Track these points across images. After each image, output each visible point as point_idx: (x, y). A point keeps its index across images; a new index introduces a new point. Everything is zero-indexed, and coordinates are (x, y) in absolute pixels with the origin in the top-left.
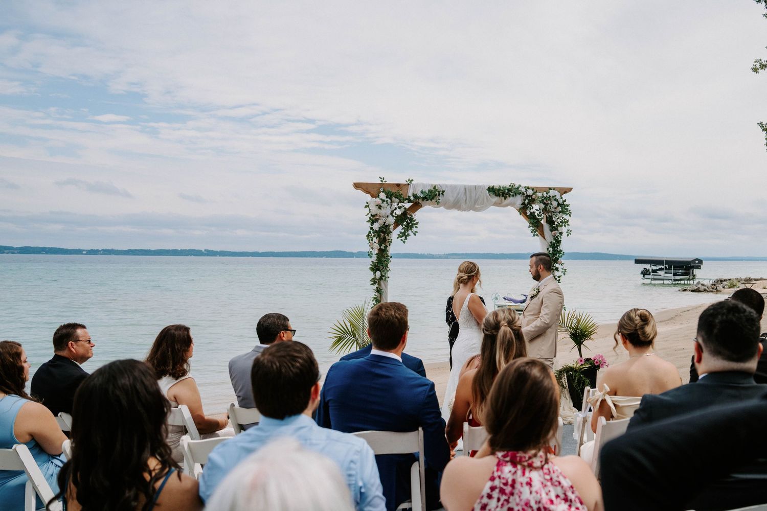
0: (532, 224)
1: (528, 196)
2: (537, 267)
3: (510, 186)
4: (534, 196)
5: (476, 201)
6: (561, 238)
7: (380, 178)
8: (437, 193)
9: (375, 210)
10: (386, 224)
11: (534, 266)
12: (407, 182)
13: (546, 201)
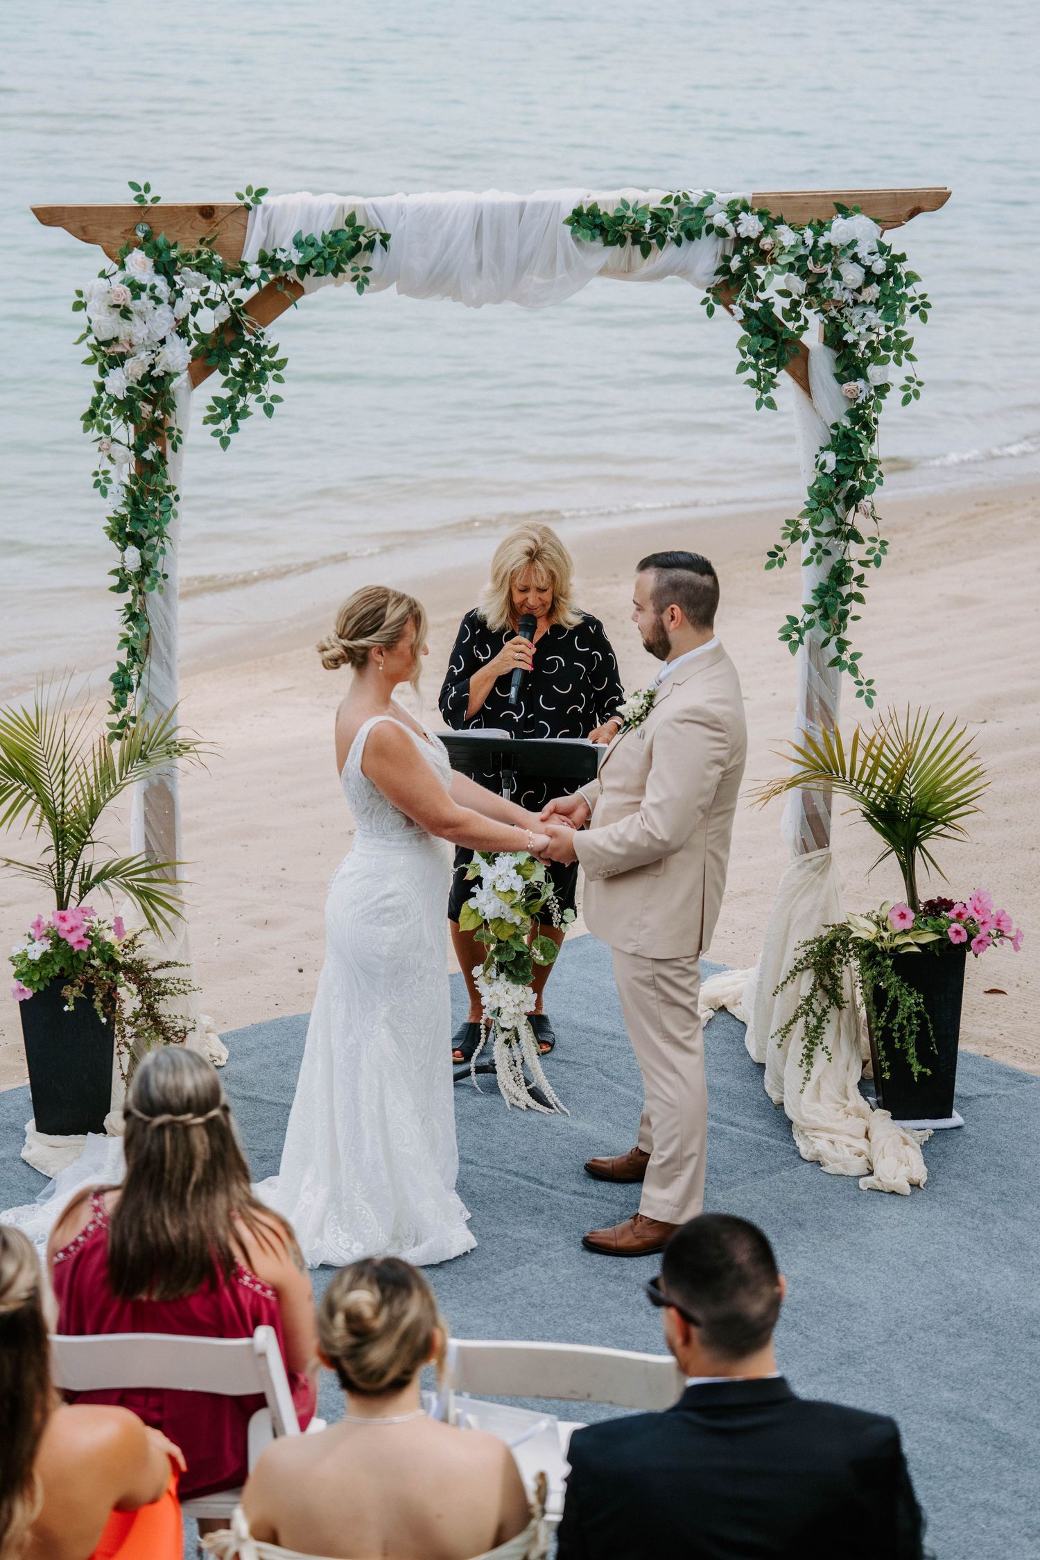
0: (757, 356)
1: (741, 242)
2: (660, 611)
3: (667, 200)
4: (766, 243)
5: (522, 267)
6: (879, 408)
7: (134, 186)
8: (363, 240)
9: (107, 325)
10: (157, 372)
11: (650, 608)
12: (240, 197)
13: (815, 263)
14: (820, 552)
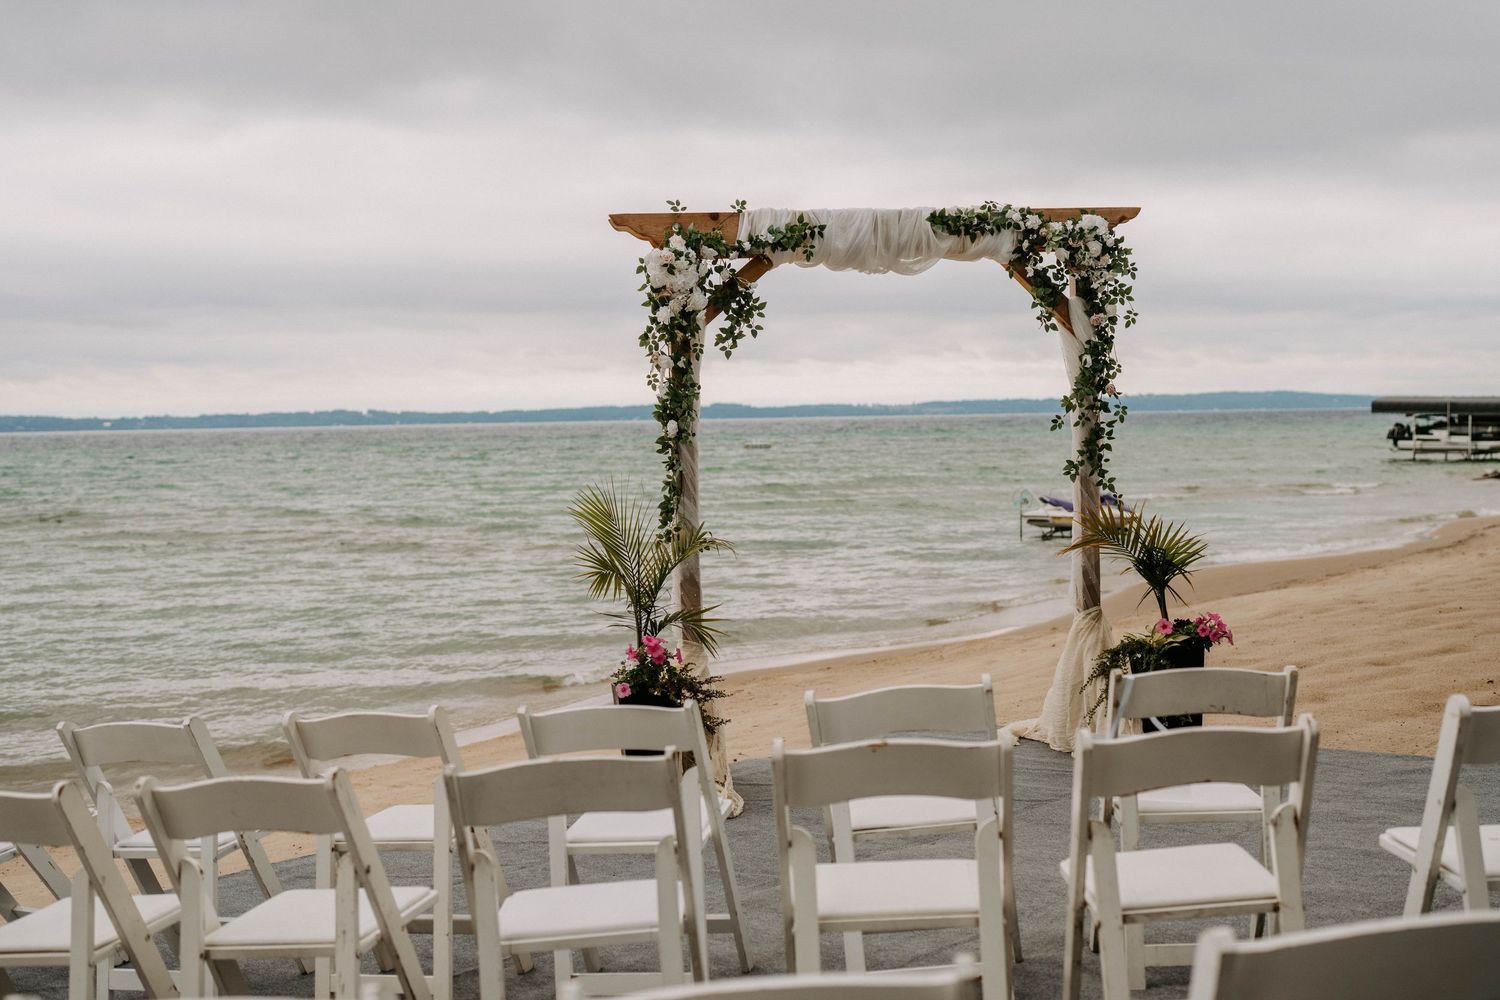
0: (1042, 299)
1: (1028, 232)
3: (983, 207)
4: (1043, 231)
5: (899, 253)
6: (1113, 330)
7: (670, 202)
8: (808, 232)
9: (659, 277)
10: (689, 309)
12: (734, 207)
13: (1073, 241)
14: (1083, 419)
